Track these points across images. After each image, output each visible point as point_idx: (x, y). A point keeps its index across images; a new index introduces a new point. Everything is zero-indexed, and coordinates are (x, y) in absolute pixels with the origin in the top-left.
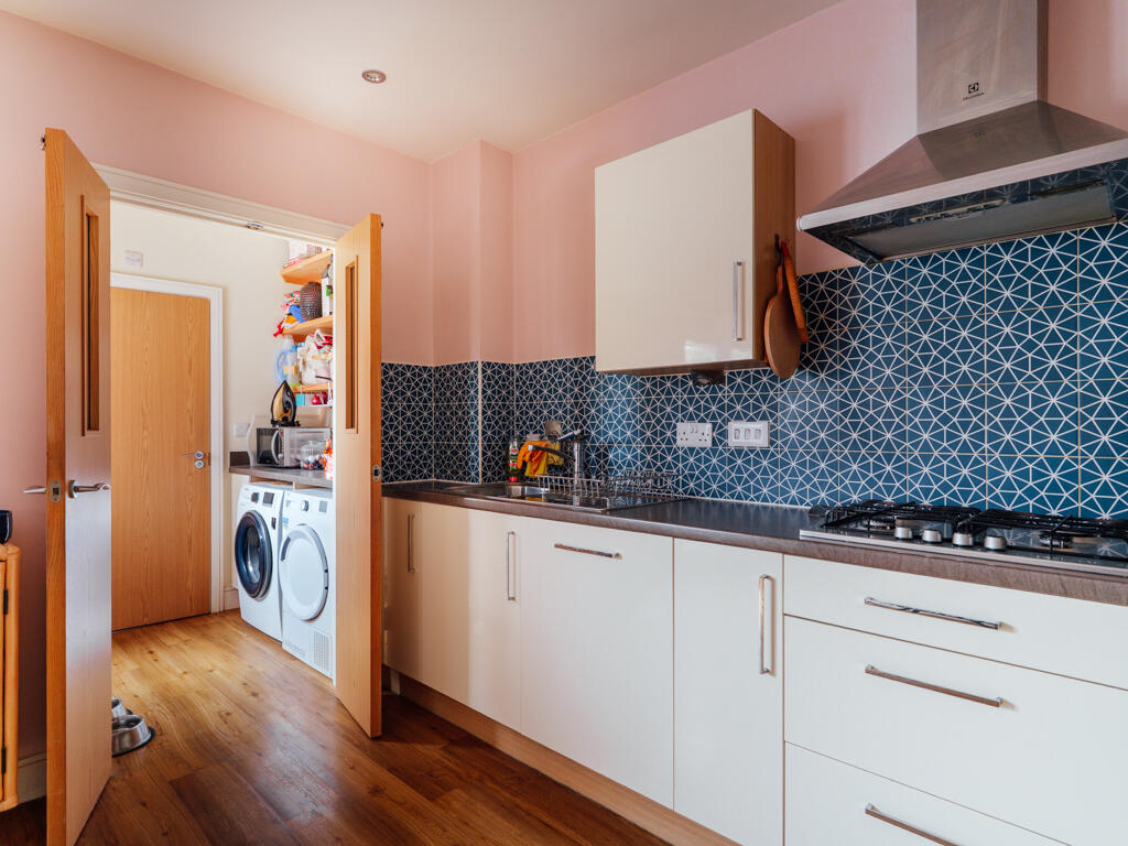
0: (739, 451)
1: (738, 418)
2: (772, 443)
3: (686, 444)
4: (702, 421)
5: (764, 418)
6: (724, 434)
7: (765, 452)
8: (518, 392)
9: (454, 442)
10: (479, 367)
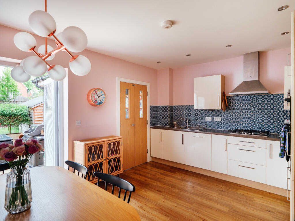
0: (216, 122)
1: (216, 117)
2: (221, 121)
3: (207, 120)
4: (210, 117)
5: (220, 117)
6: (214, 119)
7: (220, 122)
8: (174, 111)
9: (163, 119)
10: (169, 106)
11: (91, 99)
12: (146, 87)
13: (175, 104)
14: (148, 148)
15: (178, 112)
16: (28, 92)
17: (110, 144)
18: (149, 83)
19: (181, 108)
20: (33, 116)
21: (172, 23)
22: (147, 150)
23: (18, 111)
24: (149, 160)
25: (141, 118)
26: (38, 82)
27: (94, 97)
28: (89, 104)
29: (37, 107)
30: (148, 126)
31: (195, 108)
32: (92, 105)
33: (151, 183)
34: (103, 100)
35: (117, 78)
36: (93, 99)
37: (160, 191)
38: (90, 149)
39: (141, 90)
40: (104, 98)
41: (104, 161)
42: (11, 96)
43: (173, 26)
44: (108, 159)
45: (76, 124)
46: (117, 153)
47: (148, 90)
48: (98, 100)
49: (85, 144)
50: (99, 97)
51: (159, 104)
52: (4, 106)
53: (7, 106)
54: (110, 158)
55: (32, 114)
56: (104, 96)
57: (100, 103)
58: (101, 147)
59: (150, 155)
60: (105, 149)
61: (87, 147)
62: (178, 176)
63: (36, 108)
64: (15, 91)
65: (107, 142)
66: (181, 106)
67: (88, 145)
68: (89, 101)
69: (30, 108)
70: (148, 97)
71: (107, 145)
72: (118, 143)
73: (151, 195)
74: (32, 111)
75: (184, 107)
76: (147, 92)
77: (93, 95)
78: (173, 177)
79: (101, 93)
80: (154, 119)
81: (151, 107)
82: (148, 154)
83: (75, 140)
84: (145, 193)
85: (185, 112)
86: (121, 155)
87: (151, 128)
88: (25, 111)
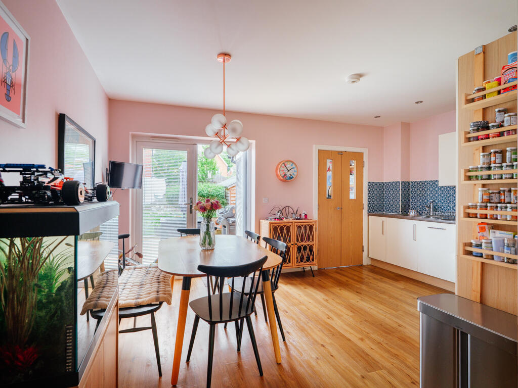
8: (411, 189)
9: (392, 203)
10: (401, 183)
11: (279, 172)
12: (361, 154)
13: (412, 179)
14: (365, 244)
15: (418, 192)
16: (228, 170)
17: (299, 227)
18: (367, 149)
19: (423, 184)
20: (229, 198)
21: (360, 76)
22: (363, 247)
23: (215, 191)
24: (366, 261)
25: (352, 200)
26: (233, 157)
27: (283, 171)
28: (278, 179)
29: (233, 187)
30: (365, 212)
31: (440, 184)
32: (281, 180)
33: (354, 284)
34: (293, 174)
35: (314, 146)
36: (282, 173)
37: (360, 293)
38: (275, 229)
39: (352, 159)
40: (295, 171)
41: (292, 246)
42: (209, 175)
43: (361, 79)
44: (296, 244)
45: (264, 202)
46: (308, 239)
47: (365, 159)
48: (288, 174)
49: (270, 222)
50: (288, 171)
51: (386, 179)
52: (202, 185)
53: (205, 186)
54: (300, 244)
55: (229, 195)
56: (295, 169)
57: (290, 178)
58: (288, 229)
59: (368, 256)
60: (294, 232)
61: (272, 226)
62: (401, 285)
63: (232, 189)
64: (214, 169)
65: (297, 224)
66: (423, 183)
67: (273, 224)
68: (277, 175)
69: (227, 188)
70: (365, 170)
71: (296, 228)
72: (311, 228)
73: (345, 293)
74: (229, 192)
75: (428, 182)
76: (363, 162)
77: (282, 169)
78: (391, 285)
79: (292, 165)
80: (376, 203)
81: (371, 185)
82: (365, 254)
83: (262, 219)
84: (339, 291)
85: (428, 192)
86: (315, 243)
87: (369, 215)
88: (222, 192)
